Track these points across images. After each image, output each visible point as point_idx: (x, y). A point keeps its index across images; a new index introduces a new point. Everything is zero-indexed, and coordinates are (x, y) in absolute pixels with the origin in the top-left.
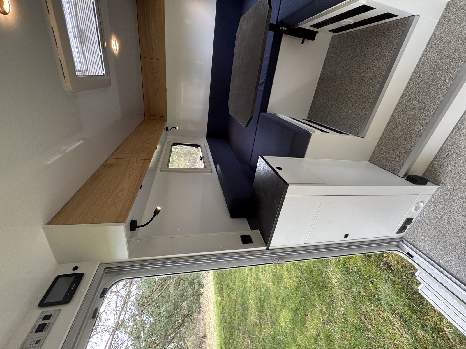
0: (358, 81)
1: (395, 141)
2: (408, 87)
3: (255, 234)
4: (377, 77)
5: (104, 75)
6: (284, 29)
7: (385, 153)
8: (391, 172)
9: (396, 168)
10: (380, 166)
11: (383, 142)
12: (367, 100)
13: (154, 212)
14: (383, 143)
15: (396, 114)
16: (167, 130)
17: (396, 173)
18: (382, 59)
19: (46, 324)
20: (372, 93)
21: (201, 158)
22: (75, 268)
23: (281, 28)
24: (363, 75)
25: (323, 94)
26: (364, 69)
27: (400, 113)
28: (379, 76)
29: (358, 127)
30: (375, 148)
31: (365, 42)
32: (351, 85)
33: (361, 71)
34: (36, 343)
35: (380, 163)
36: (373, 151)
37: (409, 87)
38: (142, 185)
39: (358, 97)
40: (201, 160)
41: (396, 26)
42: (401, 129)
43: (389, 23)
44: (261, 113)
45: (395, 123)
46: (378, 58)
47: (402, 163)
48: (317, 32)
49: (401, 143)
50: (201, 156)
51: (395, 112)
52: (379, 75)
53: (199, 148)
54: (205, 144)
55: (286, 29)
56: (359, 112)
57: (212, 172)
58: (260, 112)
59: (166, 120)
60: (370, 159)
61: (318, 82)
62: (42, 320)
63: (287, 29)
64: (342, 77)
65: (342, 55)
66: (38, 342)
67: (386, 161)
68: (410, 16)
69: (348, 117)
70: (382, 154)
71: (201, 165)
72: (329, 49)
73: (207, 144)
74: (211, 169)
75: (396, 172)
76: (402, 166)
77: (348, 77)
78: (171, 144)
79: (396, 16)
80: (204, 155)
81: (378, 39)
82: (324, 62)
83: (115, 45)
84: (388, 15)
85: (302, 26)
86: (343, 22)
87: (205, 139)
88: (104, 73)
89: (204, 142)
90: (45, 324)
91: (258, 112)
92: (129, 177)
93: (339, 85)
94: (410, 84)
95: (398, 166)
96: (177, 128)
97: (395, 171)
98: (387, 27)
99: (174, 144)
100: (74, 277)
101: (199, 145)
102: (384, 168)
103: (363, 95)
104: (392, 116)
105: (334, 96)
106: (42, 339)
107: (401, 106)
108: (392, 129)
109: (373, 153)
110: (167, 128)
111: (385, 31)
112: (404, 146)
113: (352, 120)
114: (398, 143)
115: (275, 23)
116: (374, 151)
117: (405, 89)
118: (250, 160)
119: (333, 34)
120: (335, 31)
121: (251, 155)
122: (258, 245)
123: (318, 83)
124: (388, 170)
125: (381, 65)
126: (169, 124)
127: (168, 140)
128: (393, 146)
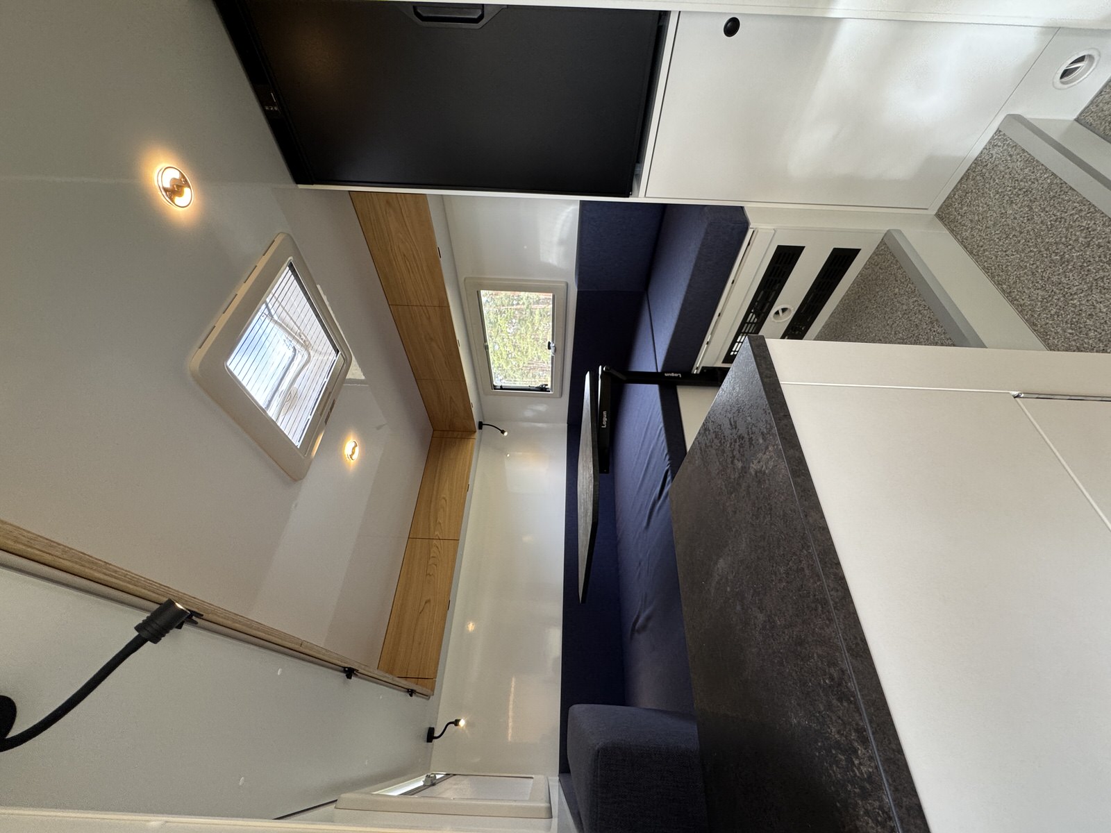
2: (1022, 305)
6: (673, 375)
18: (896, 303)
46: (888, 310)
55: (679, 376)
79: (854, 253)
84: (840, 260)
94: (1016, 300)
96: (462, 723)
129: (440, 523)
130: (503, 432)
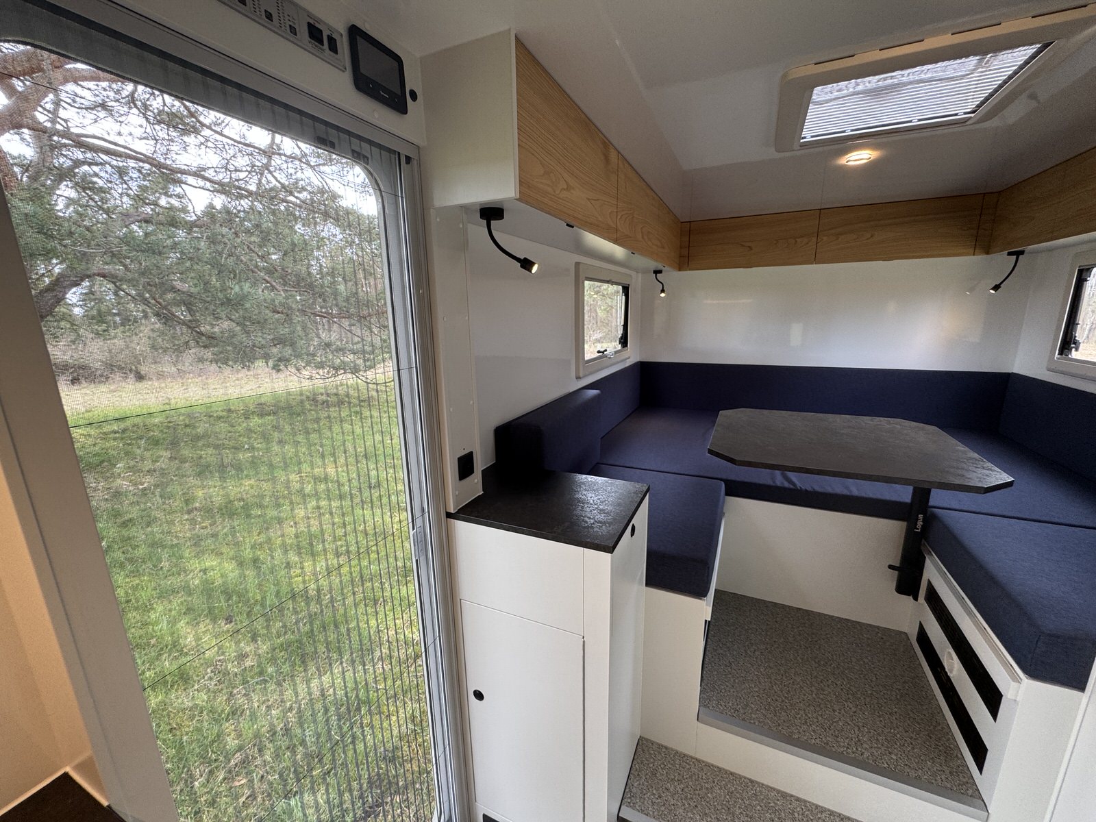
0: (822, 697)
1: (697, 792)
2: (822, 812)
3: (475, 485)
4: (839, 739)
5: (803, 138)
6: (920, 523)
7: (665, 772)
8: (627, 790)
9: (638, 801)
10: (635, 762)
11: (689, 765)
12: (784, 721)
13: (525, 258)
14: (688, 767)
15: (758, 789)
16: (657, 272)
17: (626, 800)
18: (879, 746)
19: (323, 45)
20: (801, 731)
21: (603, 352)
22: (414, 96)
23: (921, 516)
24: (836, 707)
25: (776, 622)
26: (850, 708)
27: (763, 799)
28: (842, 744)
29: (720, 706)
30: (672, 750)
31: (909, 707)
32: (808, 682)
33: (845, 703)
34: (290, 26)
35: (642, 762)
36: (666, 744)
37: (824, 815)
38: (573, 227)
39: (787, 701)
40: (599, 352)
41: (956, 772)
42: (727, 804)
43: (959, 756)
44: (723, 483)
45: (736, 789)
46: (880, 738)
47: (651, 813)
48: (916, 599)
49: (696, 806)
50: (606, 350)
51: (762, 787)
52: (844, 743)
53: (619, 347)
54: (629, 358)
55: (918, 529)
56: (753, 706)
57: (578, 378)
58: (727, 482)
59: (680, 270)
60: (647, 740)
61: (800, 609)
62: (328, 36)
63: (919, 531)
64: (822, 663)
65: (869, 658)
66: (293, 30)
67: (648, 777)
68: (983, 801)
69: (737, 681)
70: (662, 766)
71: (590, 352)
72: (878, 627)
73: (628, 363)
74: (585, 376)
75: (629, 801)
76: (645, 814)
77: (825, 675)
78: (626, 282)
79: (981, 768)
80: (610, 358)
81: (921, 735)
82: (849, 620)
83: (860, 157)
84: (979, 752)
85: (928, 562)
86: (949, 653)
87: (638, 360)
88: (805, 138)
89: (632, 356)
90: (321, 42)
91: (724, 477)
92: (589, 199)
93: (804, 655)
94: (830, 815)
95: (643, 803)
96: (663, 295)
97: (630, 798)
98: (951, 753)
99: (626, 290)
100: (399, 92)
101: (626, 346)
102: (632, 772)
103: (793, 712)
104: (752, 781)
105: (777, 648)
106: (297, 39)
107: (778, 800)
108: (724, 782)
109: (660, 746)
110: (660, 272)
111: (941, 748)
112: (690, 814)
113: (732, 691)
114: (695, 800)
115: (931, 503)
116: (666, 748)
117: (817, 806)
118: (612, 462)
119: (913, 634)
120: (923, 638)
121: (622, 465)
122: (457, 493)
123: (798, 608)
124: (629, 781)
125: (865, 745)
126: (672, 276)
127: (633, 274)
128: (686, 790)
129: (837, 239)
130: (996, 288)
